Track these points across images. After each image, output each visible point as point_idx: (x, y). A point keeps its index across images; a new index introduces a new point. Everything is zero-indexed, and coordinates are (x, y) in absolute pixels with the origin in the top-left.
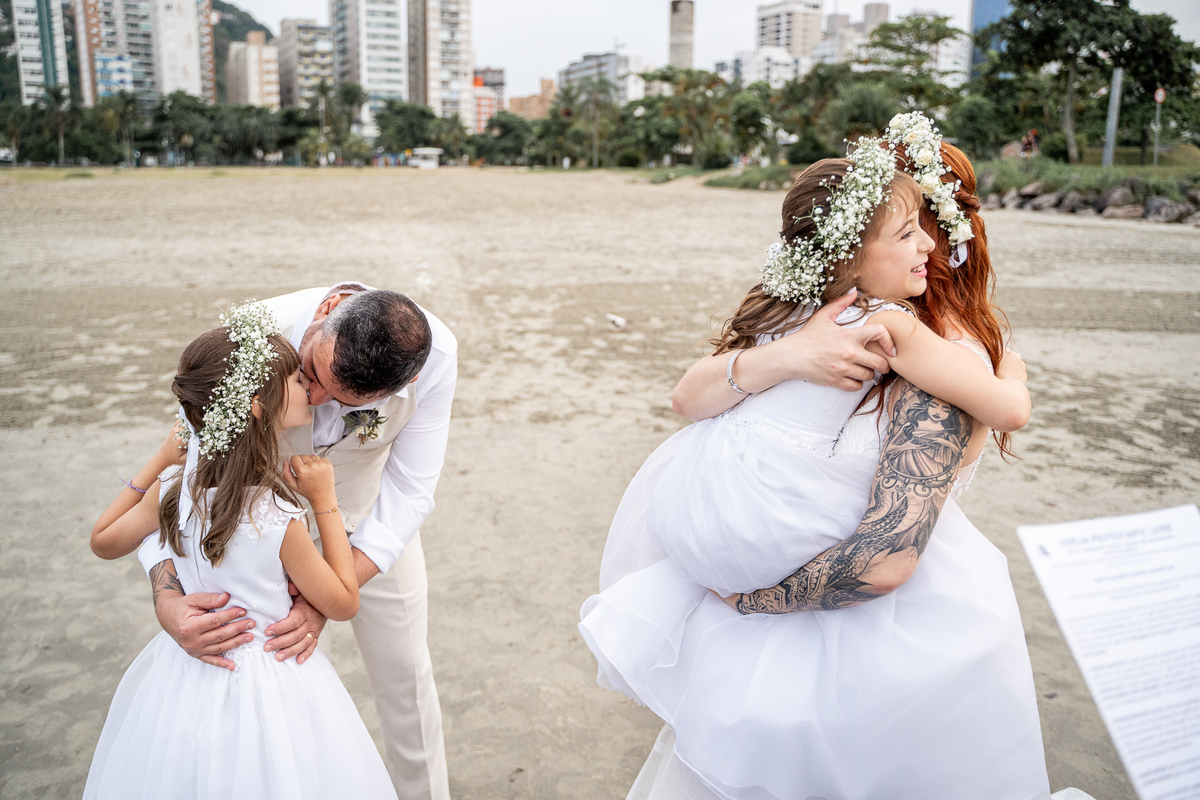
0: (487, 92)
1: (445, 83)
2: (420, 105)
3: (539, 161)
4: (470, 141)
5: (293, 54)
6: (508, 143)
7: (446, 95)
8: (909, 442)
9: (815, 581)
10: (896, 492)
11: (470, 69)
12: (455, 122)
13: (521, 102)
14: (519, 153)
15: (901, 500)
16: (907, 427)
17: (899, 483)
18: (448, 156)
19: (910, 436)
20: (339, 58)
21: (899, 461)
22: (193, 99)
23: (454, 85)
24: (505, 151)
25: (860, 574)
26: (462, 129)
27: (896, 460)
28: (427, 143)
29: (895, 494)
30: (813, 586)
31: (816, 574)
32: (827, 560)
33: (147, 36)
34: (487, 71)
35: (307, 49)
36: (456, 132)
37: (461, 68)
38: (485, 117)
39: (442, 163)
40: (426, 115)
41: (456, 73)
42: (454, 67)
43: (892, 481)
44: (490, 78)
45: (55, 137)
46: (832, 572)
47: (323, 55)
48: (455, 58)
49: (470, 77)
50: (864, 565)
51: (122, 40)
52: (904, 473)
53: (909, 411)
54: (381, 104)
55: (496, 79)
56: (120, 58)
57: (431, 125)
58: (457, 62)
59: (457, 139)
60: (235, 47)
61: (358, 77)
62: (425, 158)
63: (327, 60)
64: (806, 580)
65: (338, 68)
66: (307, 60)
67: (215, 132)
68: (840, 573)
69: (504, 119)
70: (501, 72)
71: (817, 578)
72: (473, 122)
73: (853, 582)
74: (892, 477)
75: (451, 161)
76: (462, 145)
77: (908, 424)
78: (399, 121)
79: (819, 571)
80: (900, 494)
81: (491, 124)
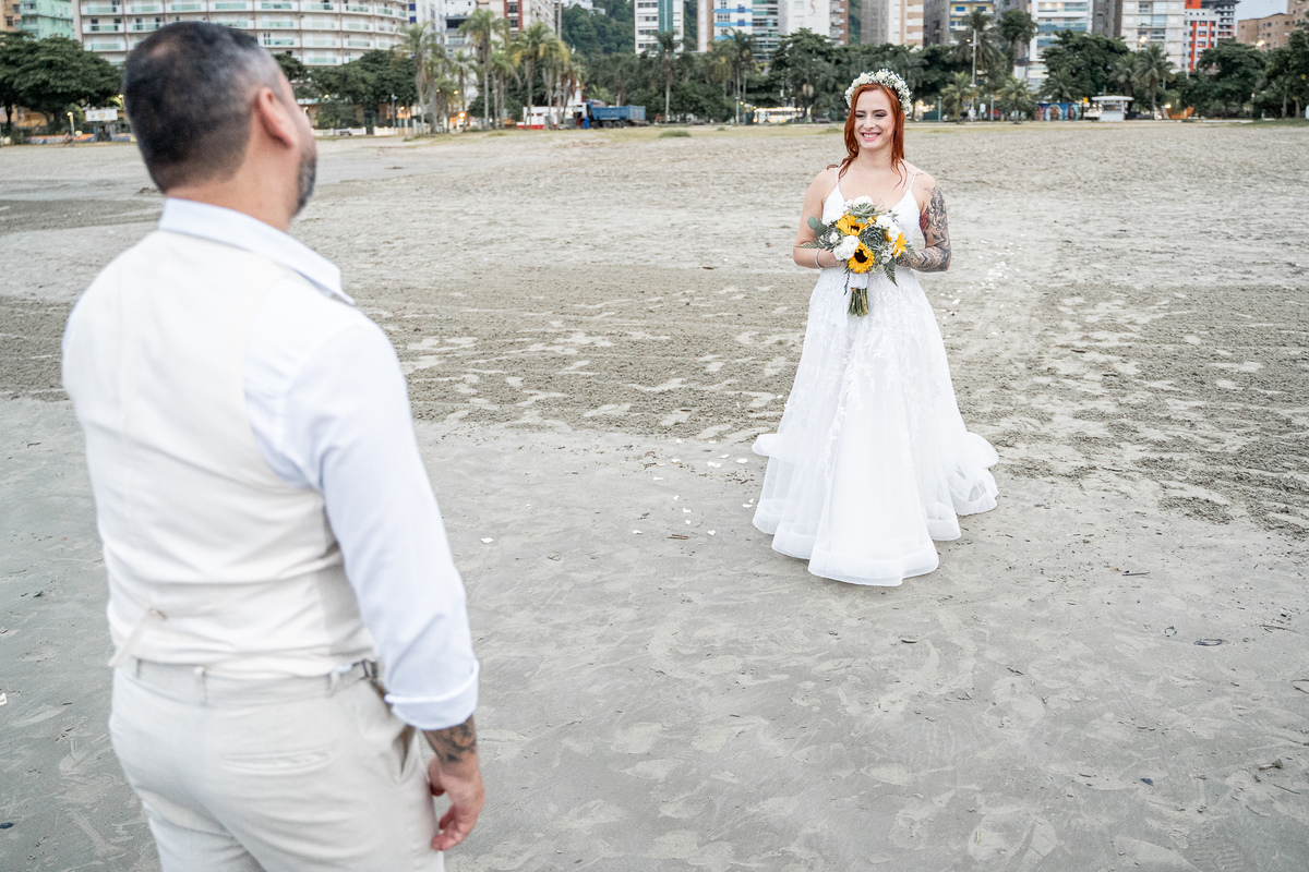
0: (1206, 14)
2: (1109, 37)
3: (1271, 110)
4: (1174, 83)
6: (1230, 84)
7: (1145, 20)
12: (1153, 56)
13: (1256, 27)
18: (1141, 104)
22: (819, 39)
23: (1157, 6)
24: (1224, 96)
26: (1164, 67)
28: (1113, 88)
36: (1153, 71)
39: (1131, 115)
40: (1115, 50)
45: (662, 91)
54: (1054, 37)
57: (1121, 62)
59: (1156, 80)
62: (1108, 108)
69: (1228, 50)
72: (1179, 57)
75: (1144, 113)
76: (1162, 88)
78: (1076, 59)
81: (1207, 58)
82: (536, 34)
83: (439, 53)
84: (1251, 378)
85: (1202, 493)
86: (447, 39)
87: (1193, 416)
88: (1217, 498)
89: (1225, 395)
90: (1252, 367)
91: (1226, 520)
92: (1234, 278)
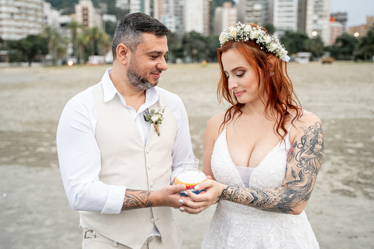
0: (338, 25)
1: (315, 22)
2: (302, 32)
3: (361, 58)
4: (327, 49)
5: (243, 12)
6: (346, 49)
7: (315, 27)
8: (312, 154)
9: (271, 202)
10: (309, 175)
11: (328, 14)
12: (318, 40)
13: (355, 29)
14: (351, 53)
15: (311, 179)
16: (311, 147)
17: (310, 172)
18: (314, 56)
19: (313, 151)
20: (264, 12)
21: (310, 162)
22: (198, 34)
23: (320, 22)
24: (344, 53)
25: (292, 207)
26: (322, 43)
27: (309, 162)
28: (304, 50)
29: (309, 176)
30: (269, 203)
31: (273, 200)
32: (280, 196)
33: (182, 7)
34: (339, 14)
35: (249, 9)
36: (319, 45)
37: (324, 14)
38: (335, 38)
39: (311, 60)
40: (304, 37)
41: (321, 17)
42: (320, 13)
43: (308, 171)
44: (340, 17)
46: (281, 202)
47: (257, 11)
48: (320, 9)
49: (328, 18)
50: (296, 204)
51: (172, 10)
52: (312, 168)
53: (311, 140)
54: (282, 33)
55: (342, 17)
56: (170, 17)
57: (306, 42)
58: (321, 11)
59: (319, 49)
60: (218, 10)
61: (272, 20)
62: (303, 58)
63: (258, 14)
64: (268, 200)
65: (264, 17)
66: (249, 14)
67: (207, 47)
68: (285, 204)
69: (344, 38)
70: (345, 14)
71: (273, 202)
72: (328, 40)
73: (288, 209)
74: (308, 169)
75: (315, 59)
76: (321, 51)
77: (311, 146)
78: (291, 41)
79: (275, 199)
80: (311, 177)
81: (338, 40)
82: (95, 30)
83: (57, 35)
84: (359, 150)
85: (346, 188)
86: (61, 31)
87: (341, 162)
88: (351, 189)
89: (351, 155)
90: (360, 145)
91: (355, 196)
92: (351, 115)
